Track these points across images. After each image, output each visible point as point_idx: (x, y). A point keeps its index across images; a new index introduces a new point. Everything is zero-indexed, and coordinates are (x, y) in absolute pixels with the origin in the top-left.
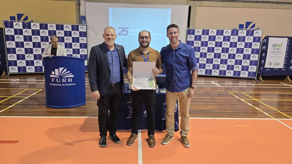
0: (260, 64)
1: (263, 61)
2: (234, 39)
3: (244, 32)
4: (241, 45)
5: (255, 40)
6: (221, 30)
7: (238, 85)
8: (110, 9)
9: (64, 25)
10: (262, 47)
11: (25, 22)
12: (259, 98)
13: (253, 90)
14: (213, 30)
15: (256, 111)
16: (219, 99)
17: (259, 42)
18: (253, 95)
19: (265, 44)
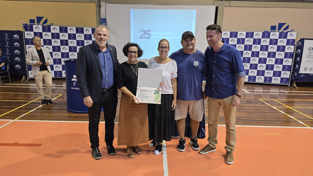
0: (294, 70)
1: (297, 66)
2: (265, 42)
3: (277, 34)
4: (273, 49)
5: (288, 42)
6: (250, 32)
7: (269, 92)
8: (132, 10)
9: (84, 28)
10: (297, 50)
11: (45, 25)
12: (293, 106)
13: (285, 97)
14: (242, 32)
15: (290, 119)
16: (248, 106)
17: (293, 45)
18: (286, 103)
19: (300, 47)
